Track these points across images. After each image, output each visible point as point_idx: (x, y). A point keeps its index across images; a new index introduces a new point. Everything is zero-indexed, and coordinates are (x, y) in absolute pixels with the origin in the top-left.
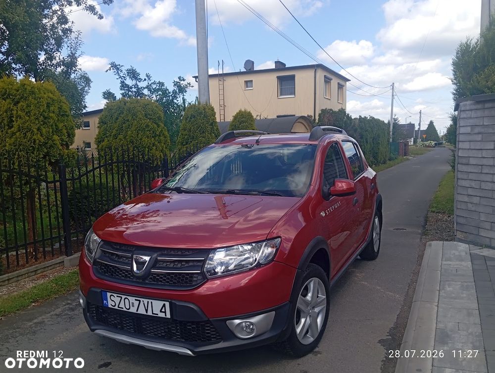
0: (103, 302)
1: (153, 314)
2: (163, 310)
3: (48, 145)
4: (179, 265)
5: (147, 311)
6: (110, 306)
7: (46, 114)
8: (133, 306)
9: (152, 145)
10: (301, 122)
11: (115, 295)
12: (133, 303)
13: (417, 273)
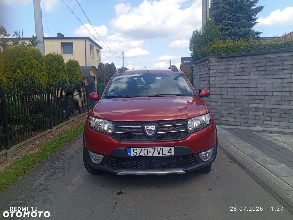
0: (127, 154)
1: (163, 155)
2: (170, 152)
4: (171, 129)
5: (159, 154)
6: (132, 155)
8: (150, 153)
11: (137, 149)
12: (150, 151)
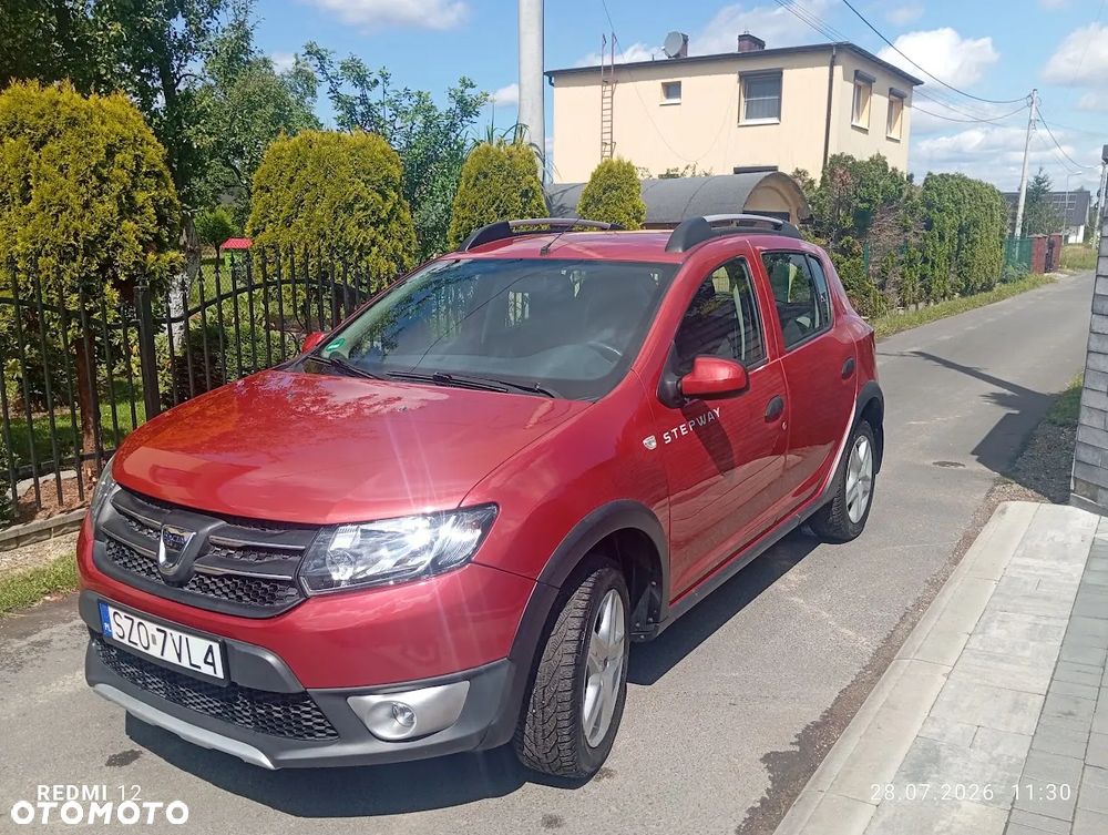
0: (103, 626)
1: (191, 664)
2: (210, 660)
3: (109, 242)
4: (252, 558)
5: (179, 656)
6: (115, 637)
7: (105, 172)
8: (154, 642)
9: (368, 244)
10: (771, 188)
11: (122, 614)
12: (153, 637)
13: (937, 584)
